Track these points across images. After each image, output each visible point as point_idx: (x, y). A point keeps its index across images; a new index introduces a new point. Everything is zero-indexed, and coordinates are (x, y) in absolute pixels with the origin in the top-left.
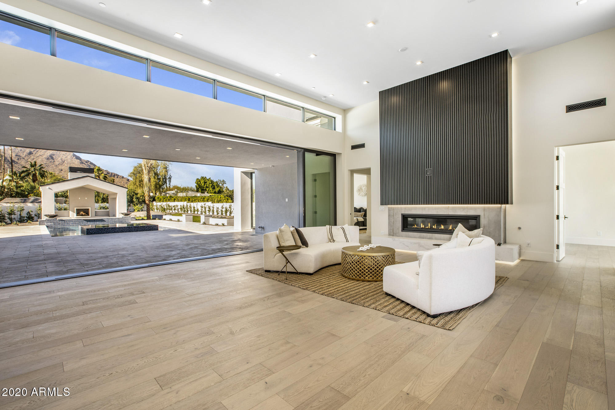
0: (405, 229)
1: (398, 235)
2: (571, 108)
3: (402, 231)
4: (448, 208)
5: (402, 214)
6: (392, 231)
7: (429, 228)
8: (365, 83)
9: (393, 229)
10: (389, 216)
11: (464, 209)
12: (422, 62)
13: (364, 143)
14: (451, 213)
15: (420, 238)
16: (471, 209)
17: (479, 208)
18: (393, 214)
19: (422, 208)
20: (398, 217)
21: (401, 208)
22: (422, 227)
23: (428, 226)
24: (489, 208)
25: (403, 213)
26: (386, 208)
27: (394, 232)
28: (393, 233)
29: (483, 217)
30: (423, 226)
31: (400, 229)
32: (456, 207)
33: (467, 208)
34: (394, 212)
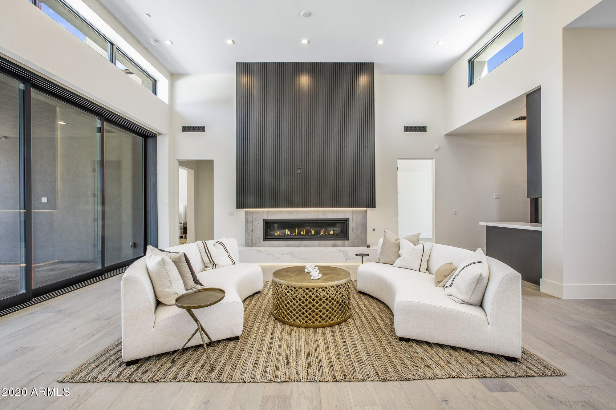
0: (267, 237)
1: (259, 246)
2: (408, 129)
3: (264, 240)
4: (318, 211)
5: (264, 219)
6: (250, 241)
7: (297, 234)
8: (230, 42)
9: (252, 238)
10: (247, 222)
11: (334, 212)
12: (309, 42)
13: (204, 126)
14: (321, 217)
15: (287, 246)
16: (341, 212)
17: (348, 211)
18: (252, 219)
19: (289, 212)
20: (258, 223)
21: (263, 212)
22: (287, 234)
23: (295, 233)
24: (357, 211)
25: (266, 217)
26: (242, 211)
27: (254, 242)
28: (252, 244)
29: (352, 220)
30: (289, 233)
31: (262, 238)
32: (326, 211)
33: (337, 211)
34: (253, 217)
